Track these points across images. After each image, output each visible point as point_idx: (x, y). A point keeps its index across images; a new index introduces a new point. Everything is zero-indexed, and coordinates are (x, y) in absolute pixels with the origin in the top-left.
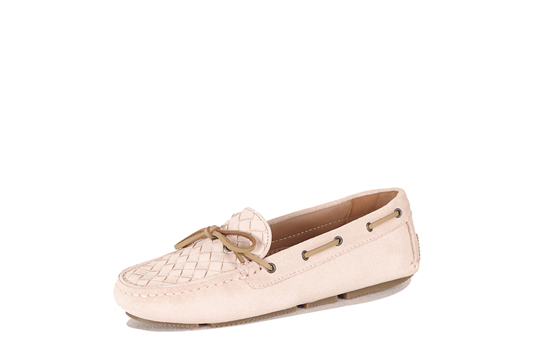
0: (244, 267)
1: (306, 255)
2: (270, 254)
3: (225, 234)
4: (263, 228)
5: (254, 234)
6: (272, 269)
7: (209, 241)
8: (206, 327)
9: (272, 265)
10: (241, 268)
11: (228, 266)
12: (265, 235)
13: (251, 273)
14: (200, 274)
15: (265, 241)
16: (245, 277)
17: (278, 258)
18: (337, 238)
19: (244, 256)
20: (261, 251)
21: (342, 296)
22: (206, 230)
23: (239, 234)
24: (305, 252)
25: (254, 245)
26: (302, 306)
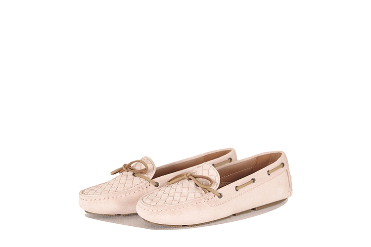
0: (206, 195)
1: (237, 188)
2: (219, 187)
3: (195, 177)
4: (215, 174)
5: (211, 177)
6: (221, 196)
7: (186, 181)
8: (186, 227)
9: (220, 194)
10: (206, 196)
11: (198, 195)
12: (217, 178)
13: (210, 198)
14: (183, 199)
15: (217, 181)
16: (207, 200)
17: (224, 190)
18: (252, 179)
19: (207, 189)
20: (215, 187)
21: (254, 209)
22: (185, 175)
23: (203, 177)
24: (237, 187)
25: (212, 184)
26: (234, 215)
